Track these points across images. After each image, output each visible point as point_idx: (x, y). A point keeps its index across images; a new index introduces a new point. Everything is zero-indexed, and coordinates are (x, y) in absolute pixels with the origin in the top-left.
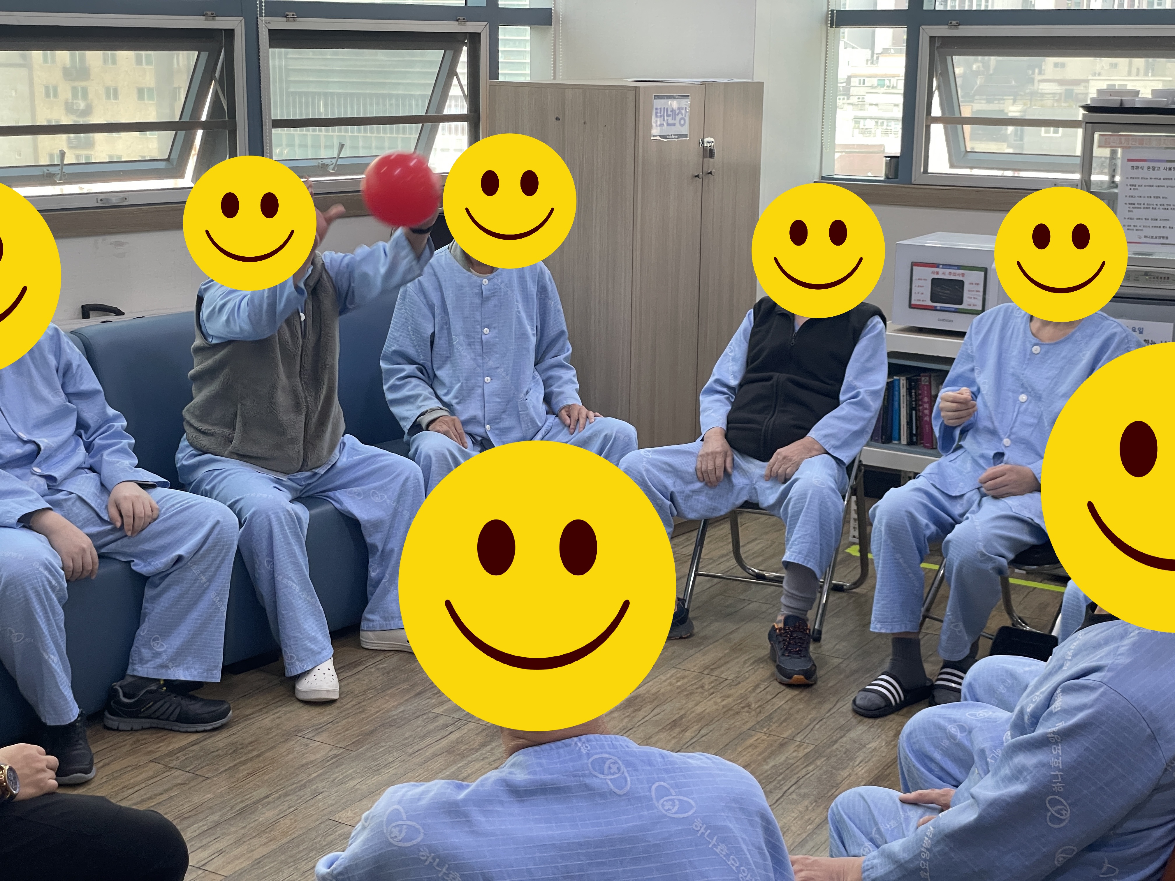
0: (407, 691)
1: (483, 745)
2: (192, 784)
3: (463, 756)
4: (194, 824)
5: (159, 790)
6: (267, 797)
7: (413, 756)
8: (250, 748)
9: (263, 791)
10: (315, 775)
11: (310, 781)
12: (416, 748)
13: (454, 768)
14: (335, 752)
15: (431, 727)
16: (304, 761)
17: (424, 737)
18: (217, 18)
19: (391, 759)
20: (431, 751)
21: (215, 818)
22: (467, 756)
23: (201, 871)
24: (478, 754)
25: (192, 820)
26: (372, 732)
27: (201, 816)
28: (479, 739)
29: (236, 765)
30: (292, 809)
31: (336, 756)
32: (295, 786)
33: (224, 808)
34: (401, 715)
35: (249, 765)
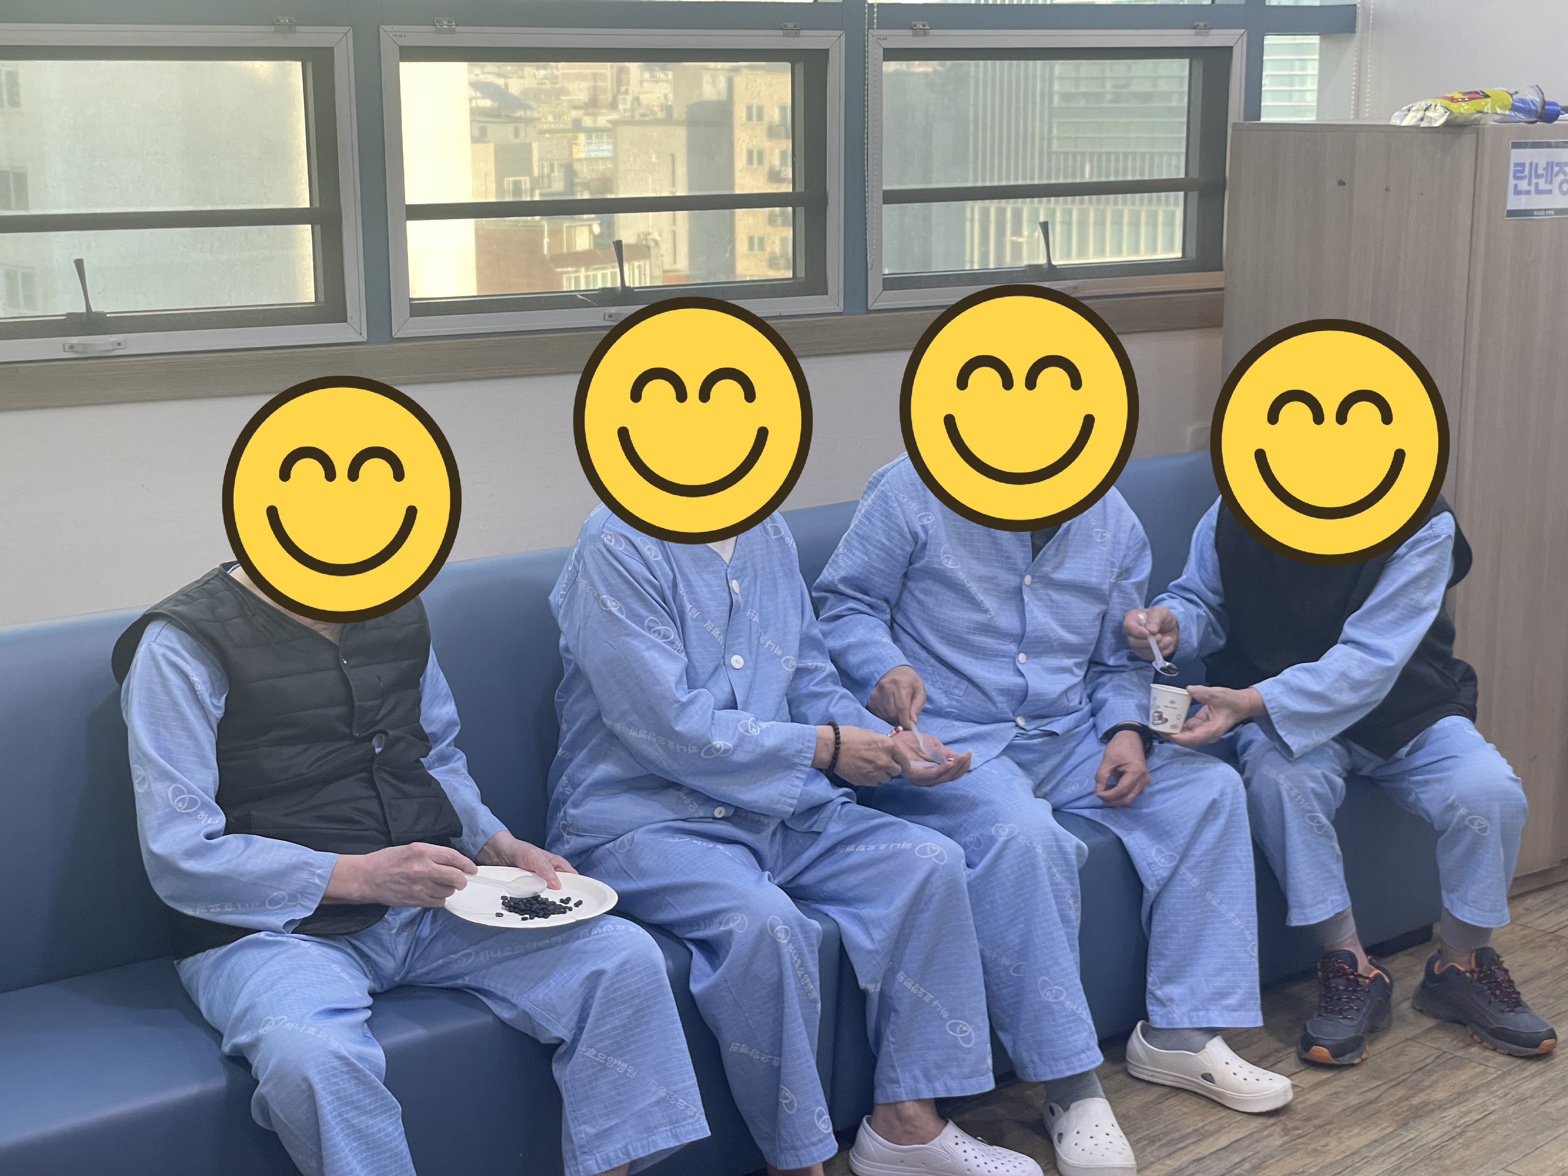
18: (803, 32)
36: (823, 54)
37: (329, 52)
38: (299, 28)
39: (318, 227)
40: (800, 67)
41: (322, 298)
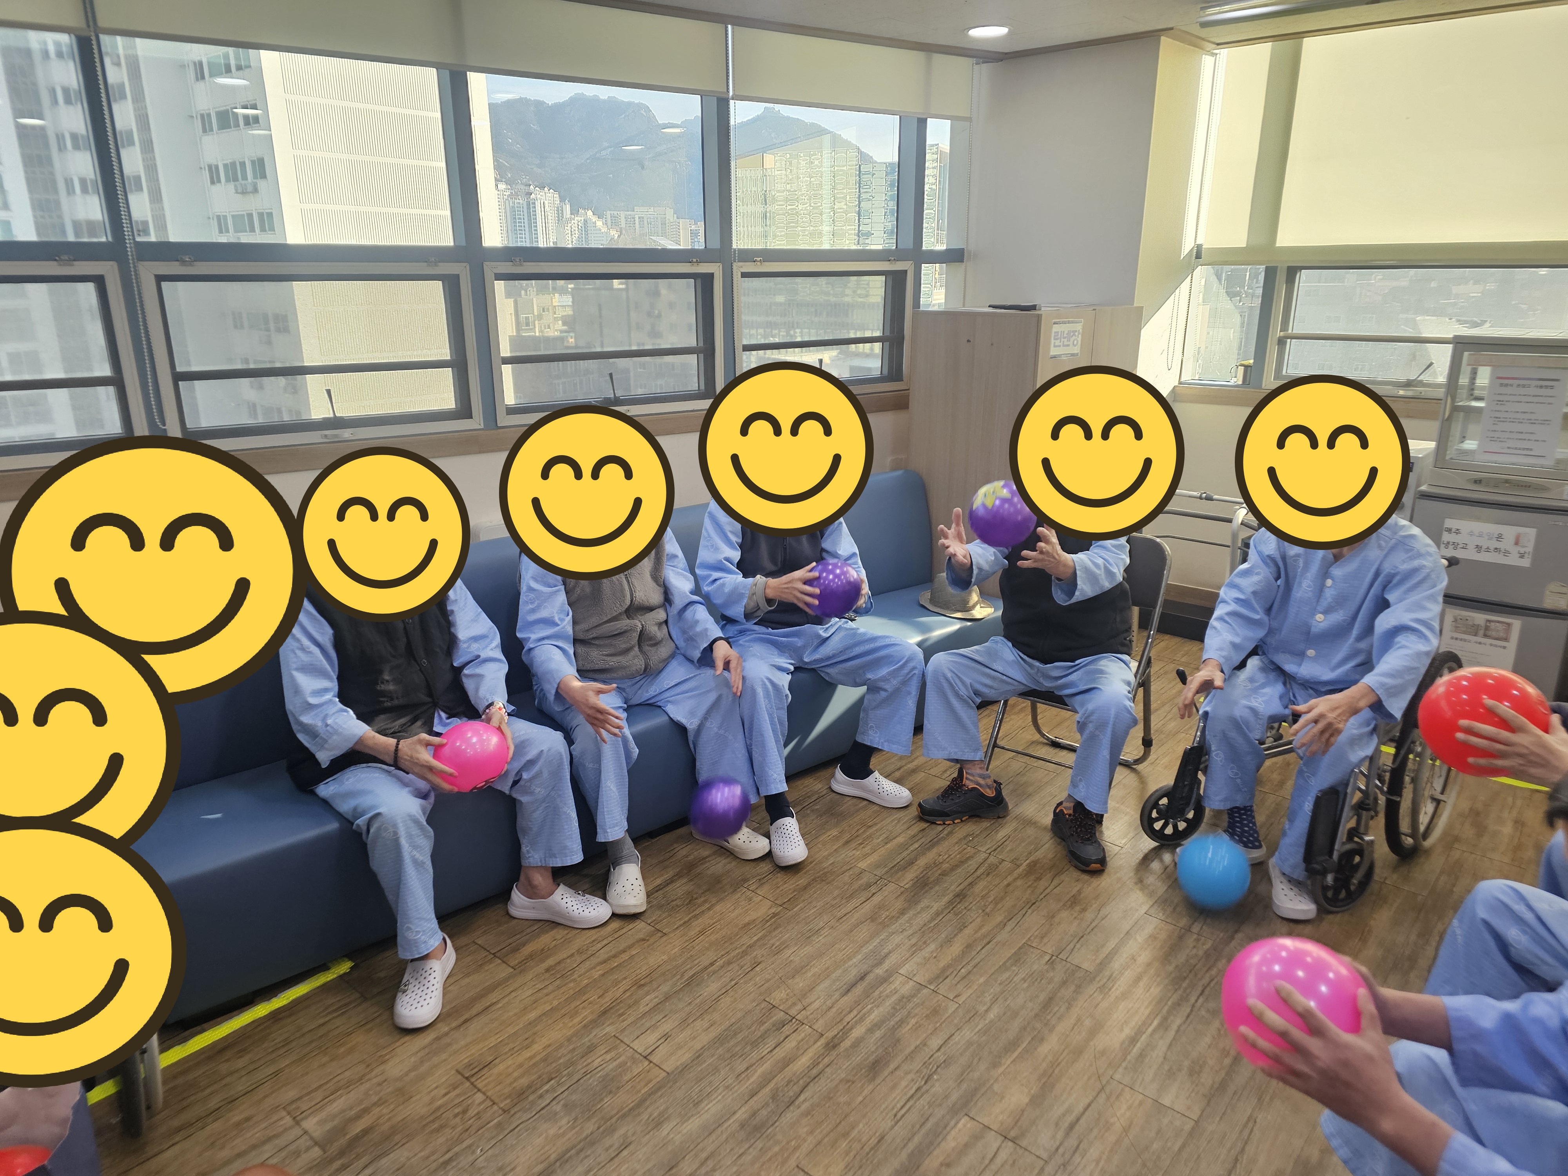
0: (837, 838)
1: (902, 912)
2: (652, 940)
3: (884, 925)
4: (648, 993)
5: (623, 946)
6: (712, 964)
7: (841, 921)
8: (702, 899)
9: (711, 956)
10: (755, 938)
11: (750, 946)
12: (844, 911)
13: (876, 942)
14: (773, 910)
15: (856, 886)
16: (747, 920)
17: (851, 896)
18: (700, 264)
19: (821, 924)
20: (856, 916)
21: (665, 988)
22: (888, 926)
23: (647, 1063)
24: (897, 924)
25: (646, 989)
26: (805, 888)
27: (655, 984)
28: (899, 904)
29: (690, 919)
30: (733, 983)
31: (775, 915)
32: (737, 951)
33: (674, 976)
34: (830, 868)
35: (700, 920)
36: (711, 276)
37: (457, 277)
38: (440, 264)
39: (455, 369)
40: (699, 281)
41: (459, 406)
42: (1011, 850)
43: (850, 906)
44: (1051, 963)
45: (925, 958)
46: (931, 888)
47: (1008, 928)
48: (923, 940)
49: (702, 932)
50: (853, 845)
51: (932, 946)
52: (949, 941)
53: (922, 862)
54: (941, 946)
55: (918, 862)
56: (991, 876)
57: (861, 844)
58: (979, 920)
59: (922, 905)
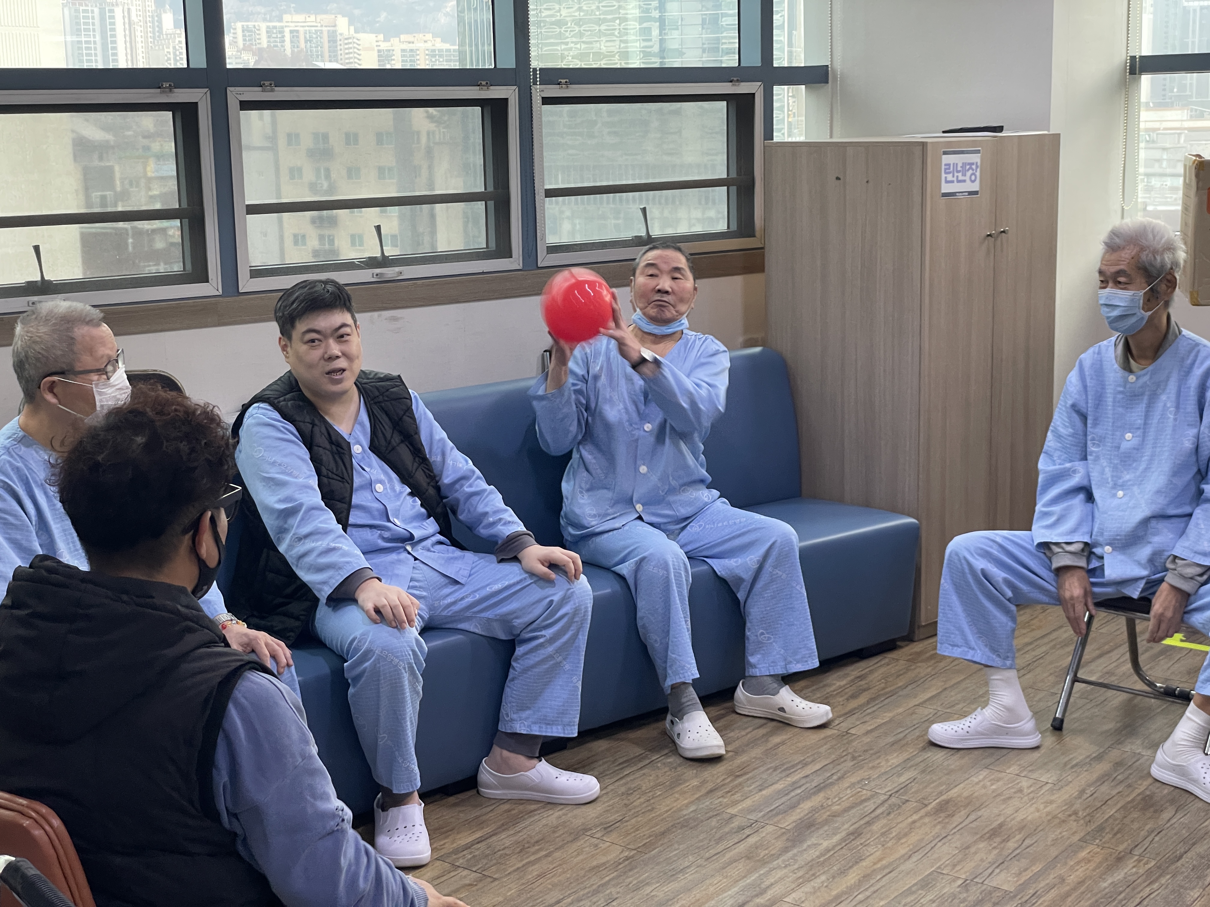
1: (786, 850)
7: (710, 860)
11: (603, 885)
12: (713, 852)
13: (754, 876)
14: (626, 854)
15: (727, 830)
16: (595, 863)
17: (720, 840)
18: (492, 87)
19: (687, 864)
20: (728, 856)
22: (768, 862)
24: (780, 860)
26: (663, 834)
28: (779, 844)
29: (523, 865)
31: (627, 858)
32: (586, 890)
34: (692, 815)
36: (505, 102)
37: (194, 105)
38: (176, 90)
39: (184, 221)
40: (489, 109)
42: (916, 792)
43: (720, 847)
44: (965, 886)
45: (814, 887)
46: (818, 828)
47: (915, 858)
48: (811, 873)
49: (540, 876)
50: (720, 793)
51: (823, 878)
52: (843, 872)
53: (807, 806)
54: (834, 877)
55: (801, 806)
56: (892, 816)
57: (729, 792)
58: (878, 853)
59: (809, 843)
